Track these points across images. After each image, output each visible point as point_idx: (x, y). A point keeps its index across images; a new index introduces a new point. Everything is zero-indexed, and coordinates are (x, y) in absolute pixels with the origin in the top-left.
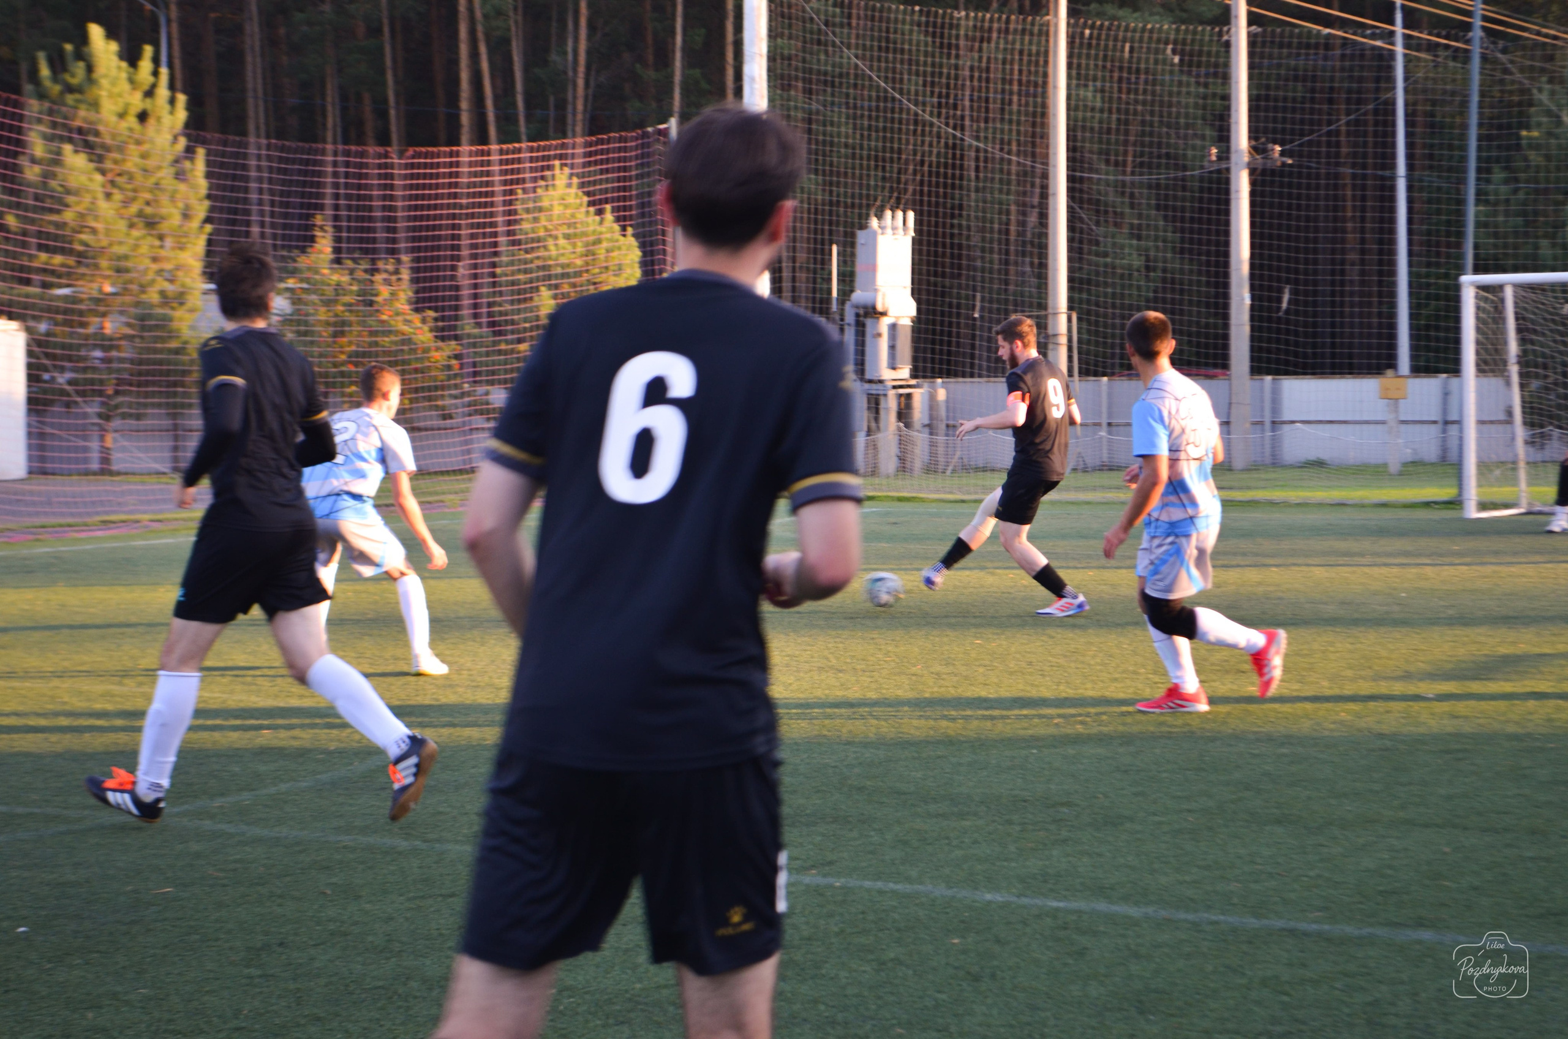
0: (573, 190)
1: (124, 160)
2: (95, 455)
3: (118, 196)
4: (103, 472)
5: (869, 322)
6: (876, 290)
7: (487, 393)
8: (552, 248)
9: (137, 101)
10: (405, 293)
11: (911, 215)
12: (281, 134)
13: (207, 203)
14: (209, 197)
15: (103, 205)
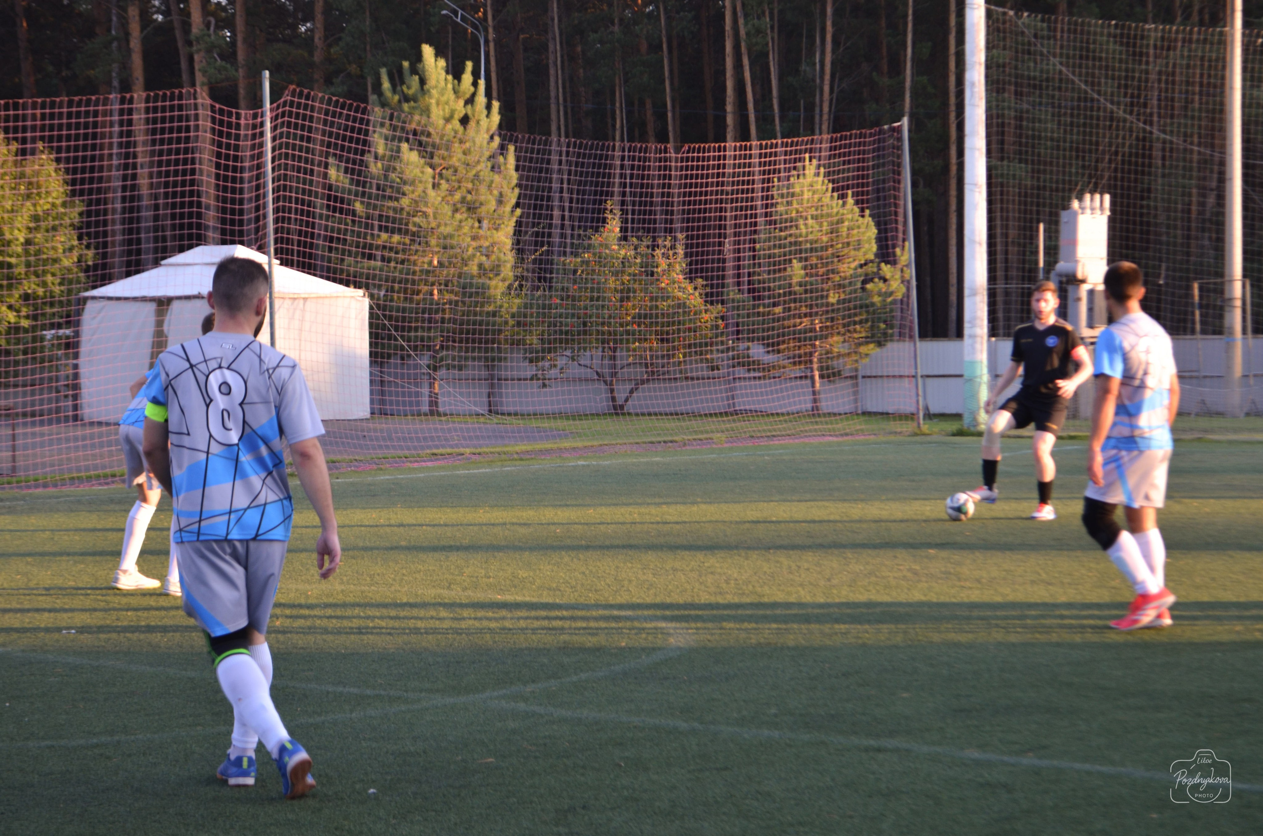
0: (821, 179)
1: (450, 157)
2: (426, 399)
3: (444, 185)
4: (432, 413)
5: (1070, 288)
6: (1076, 262)
7: (748, 348)
8: (802, 227)
9: (460, 108)
10: (680, 264)
11: (1107, 198)
12: (577, 135)
13: (517, 191)
14: (519, 185)
15: (431, 193)
